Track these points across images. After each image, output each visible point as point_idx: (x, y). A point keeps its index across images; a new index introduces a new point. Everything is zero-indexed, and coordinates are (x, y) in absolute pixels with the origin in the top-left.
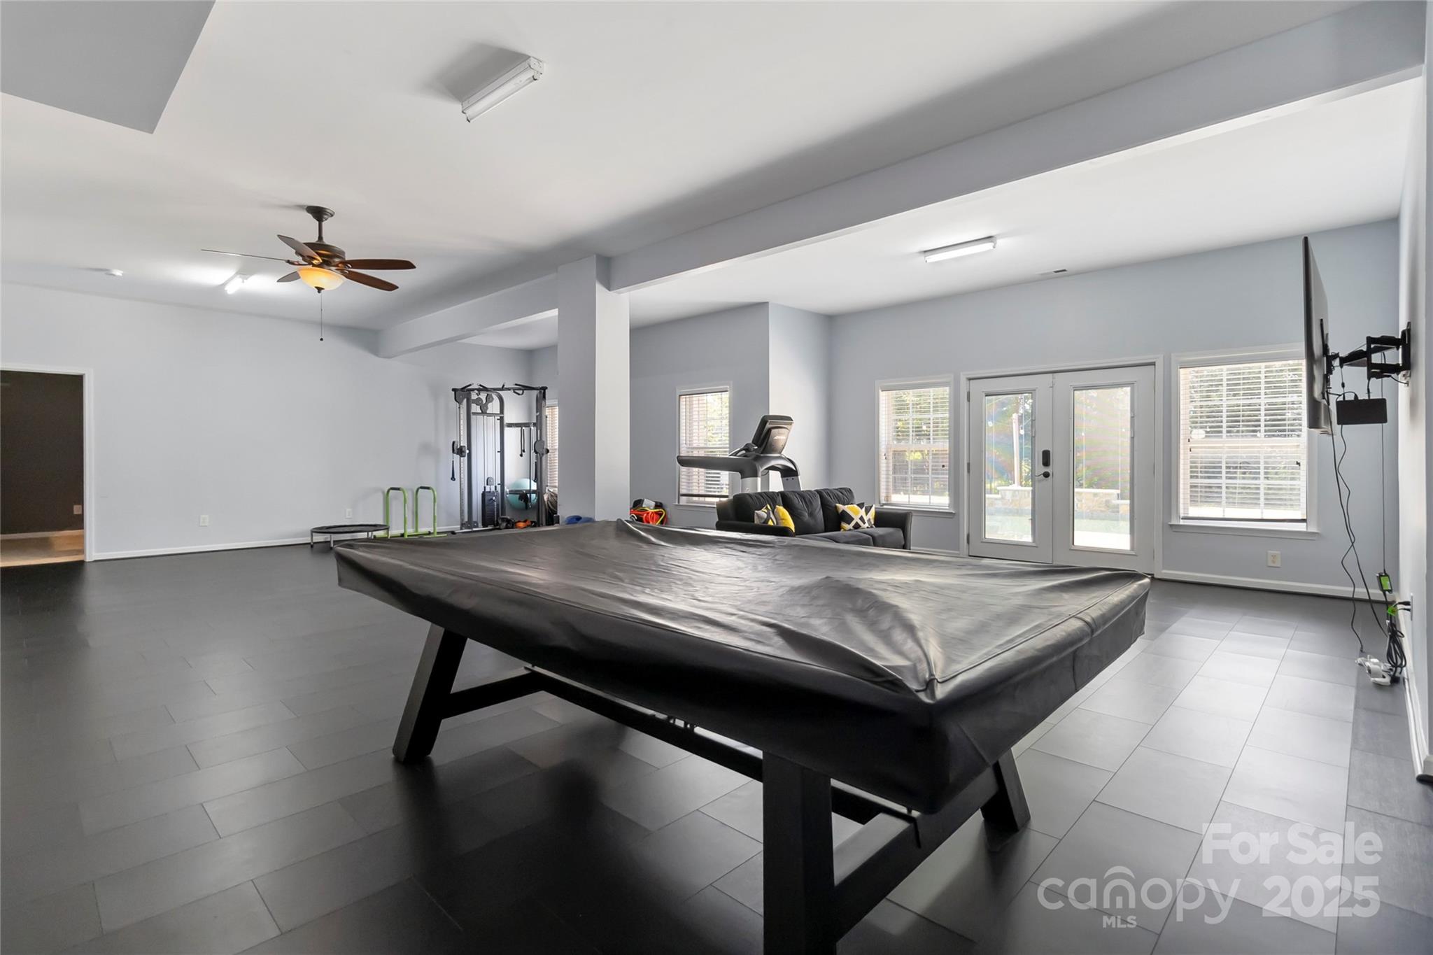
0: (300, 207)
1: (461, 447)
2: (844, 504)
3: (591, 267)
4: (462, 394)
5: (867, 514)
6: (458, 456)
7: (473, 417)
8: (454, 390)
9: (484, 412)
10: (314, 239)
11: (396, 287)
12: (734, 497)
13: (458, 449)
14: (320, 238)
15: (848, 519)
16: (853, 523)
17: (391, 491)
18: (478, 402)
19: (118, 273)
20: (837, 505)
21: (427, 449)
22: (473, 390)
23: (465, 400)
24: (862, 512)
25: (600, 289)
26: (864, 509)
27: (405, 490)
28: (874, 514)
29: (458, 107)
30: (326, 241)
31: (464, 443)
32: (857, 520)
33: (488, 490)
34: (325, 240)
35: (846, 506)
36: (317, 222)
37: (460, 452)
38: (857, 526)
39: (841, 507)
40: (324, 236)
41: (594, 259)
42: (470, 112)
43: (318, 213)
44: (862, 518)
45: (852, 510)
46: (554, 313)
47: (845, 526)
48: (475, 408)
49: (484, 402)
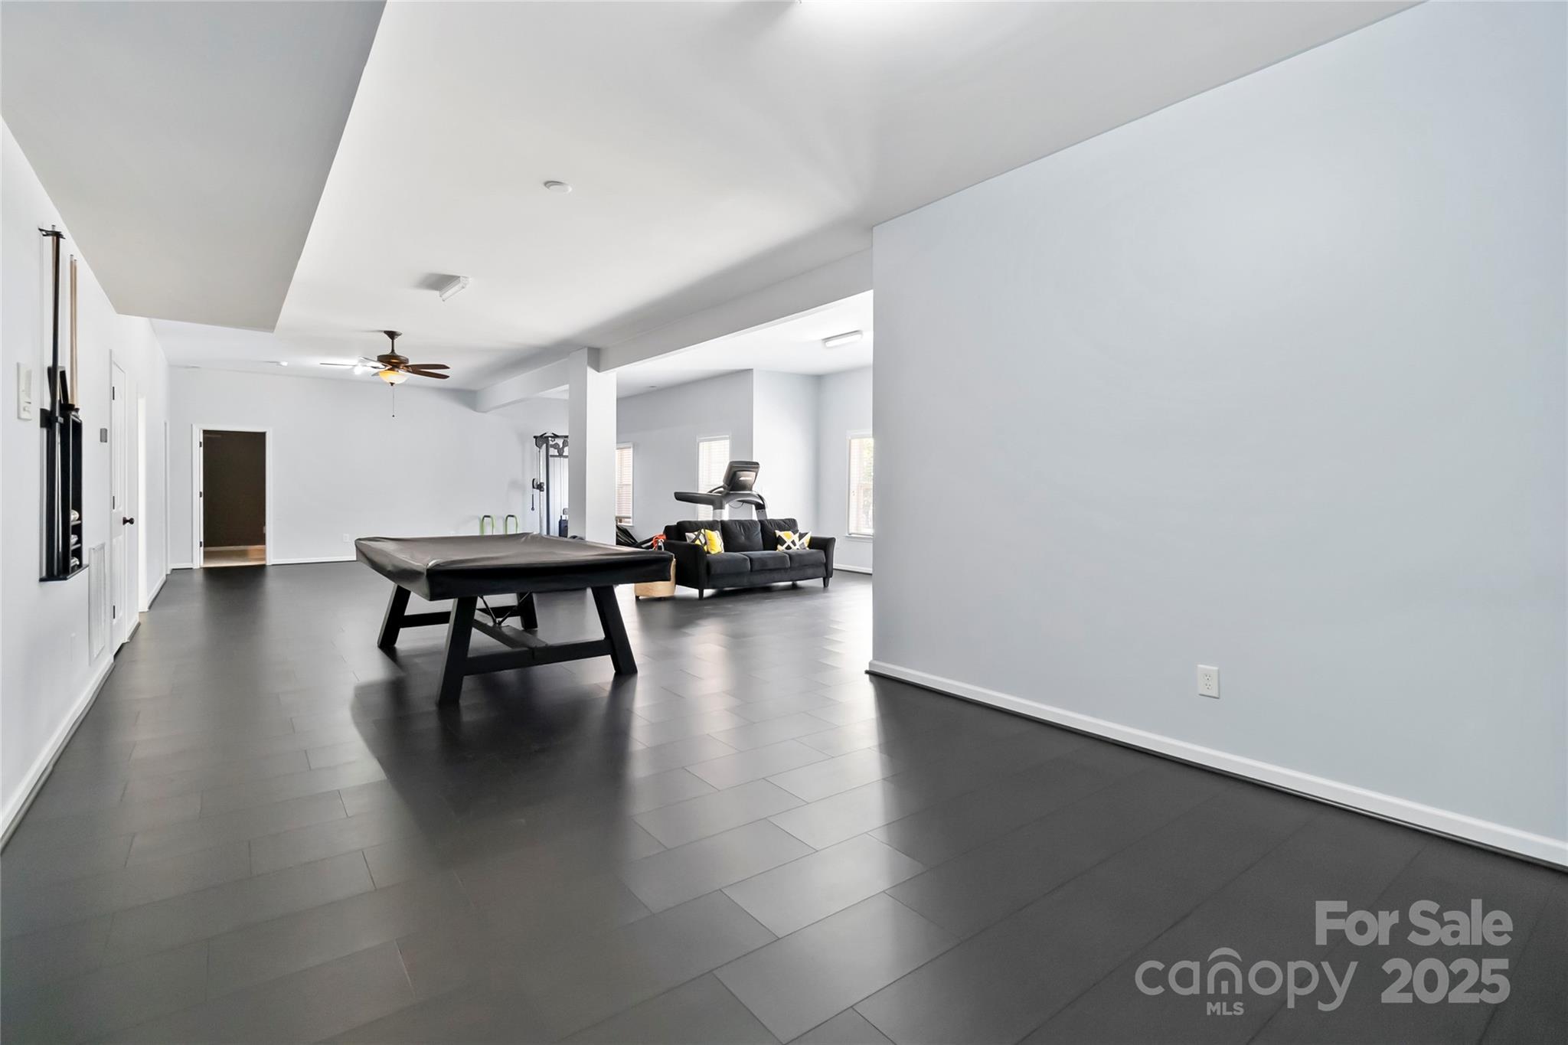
0: (382, 331)
1: (541, 483)
2: (781, 531)
3: (584, 355)
4: (541, 440)
5: (800, 540)
6: (538, 491)
7: (550, 459)
8: (535, 437)
9: (561, 455)
10: (388, 352)
11: (448, 377)
12: (678, 523)
13: (538, 486)
14: (393, 350)
15: (781, 541)
16: (786, 545)
17: (485, 518)
18: (556, 446)
19: (285, 364)
20: (776, 531)
21: (515, 485)
22: (548, 437)
23: (545, 445)
24: (796, 537)
25: (591, 372)
26: (798, 535)
27: (494, 518)
28: (808, 540)
29: (437, 293)
30: (398, 352)
31: (543, 480)
32: (789, 543)
33: (564, 518)
34: (396, 351)
35: (783, 532)
36: (391, 340)
37: (540, 487)
38: (789, 548)
39: (778, 533)
40: (395, 349)
41: (586, 349)
42: (444, 296)
43: (392, 335)
44: (793, 542)
45: (787, 536)
46: (566, 387)
47: (779, 547)
48: (553, 452)
49: (561, 446)
